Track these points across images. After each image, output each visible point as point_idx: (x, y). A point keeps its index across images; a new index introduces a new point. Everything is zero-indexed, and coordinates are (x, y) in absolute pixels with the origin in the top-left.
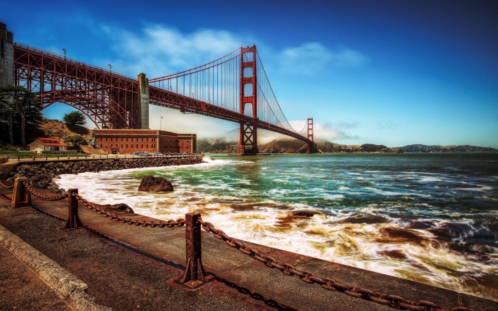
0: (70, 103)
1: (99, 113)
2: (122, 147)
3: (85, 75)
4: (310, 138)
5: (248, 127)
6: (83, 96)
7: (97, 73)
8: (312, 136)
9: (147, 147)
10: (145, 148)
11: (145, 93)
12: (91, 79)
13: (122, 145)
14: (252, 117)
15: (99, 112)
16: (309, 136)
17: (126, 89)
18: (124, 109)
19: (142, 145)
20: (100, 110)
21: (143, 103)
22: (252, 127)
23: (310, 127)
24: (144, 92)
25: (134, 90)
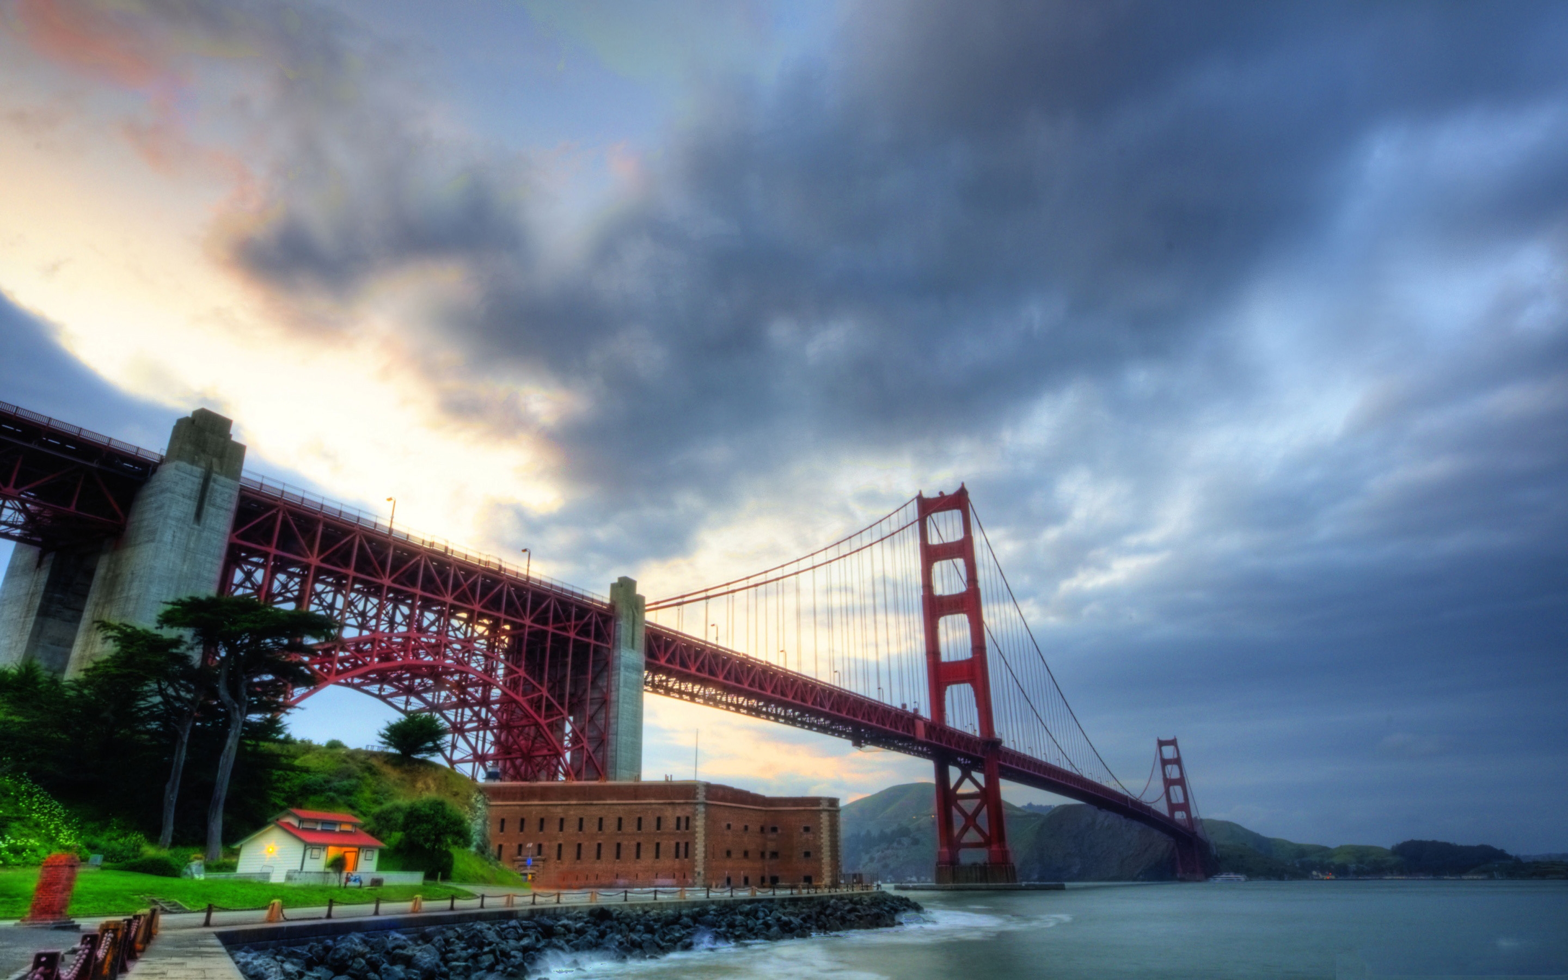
0: (374, 688)
1: (468, 726)
2: (559, 857)
3: (445, 583)
4: (1179, 815)
5: (966, 774)
6: (427, 659)
7: (485, 577)
8: (1185, 807)
9: (657, 857)
10: (647, 858)
11: (633, 647)
12: (462, 597)
13: (560, 846)
14: (978, 734)
15: (471, 721)
16: (1173, 807)
17: (572, 635)
18: (562, 705)
19: (639, 845)
20: (477, 714)
21: (625, 682)
22: (980, 777)
23: (1173, 772)
24: (630, 644)
25: (597, 637)
